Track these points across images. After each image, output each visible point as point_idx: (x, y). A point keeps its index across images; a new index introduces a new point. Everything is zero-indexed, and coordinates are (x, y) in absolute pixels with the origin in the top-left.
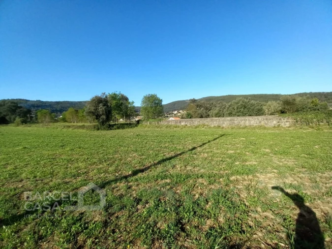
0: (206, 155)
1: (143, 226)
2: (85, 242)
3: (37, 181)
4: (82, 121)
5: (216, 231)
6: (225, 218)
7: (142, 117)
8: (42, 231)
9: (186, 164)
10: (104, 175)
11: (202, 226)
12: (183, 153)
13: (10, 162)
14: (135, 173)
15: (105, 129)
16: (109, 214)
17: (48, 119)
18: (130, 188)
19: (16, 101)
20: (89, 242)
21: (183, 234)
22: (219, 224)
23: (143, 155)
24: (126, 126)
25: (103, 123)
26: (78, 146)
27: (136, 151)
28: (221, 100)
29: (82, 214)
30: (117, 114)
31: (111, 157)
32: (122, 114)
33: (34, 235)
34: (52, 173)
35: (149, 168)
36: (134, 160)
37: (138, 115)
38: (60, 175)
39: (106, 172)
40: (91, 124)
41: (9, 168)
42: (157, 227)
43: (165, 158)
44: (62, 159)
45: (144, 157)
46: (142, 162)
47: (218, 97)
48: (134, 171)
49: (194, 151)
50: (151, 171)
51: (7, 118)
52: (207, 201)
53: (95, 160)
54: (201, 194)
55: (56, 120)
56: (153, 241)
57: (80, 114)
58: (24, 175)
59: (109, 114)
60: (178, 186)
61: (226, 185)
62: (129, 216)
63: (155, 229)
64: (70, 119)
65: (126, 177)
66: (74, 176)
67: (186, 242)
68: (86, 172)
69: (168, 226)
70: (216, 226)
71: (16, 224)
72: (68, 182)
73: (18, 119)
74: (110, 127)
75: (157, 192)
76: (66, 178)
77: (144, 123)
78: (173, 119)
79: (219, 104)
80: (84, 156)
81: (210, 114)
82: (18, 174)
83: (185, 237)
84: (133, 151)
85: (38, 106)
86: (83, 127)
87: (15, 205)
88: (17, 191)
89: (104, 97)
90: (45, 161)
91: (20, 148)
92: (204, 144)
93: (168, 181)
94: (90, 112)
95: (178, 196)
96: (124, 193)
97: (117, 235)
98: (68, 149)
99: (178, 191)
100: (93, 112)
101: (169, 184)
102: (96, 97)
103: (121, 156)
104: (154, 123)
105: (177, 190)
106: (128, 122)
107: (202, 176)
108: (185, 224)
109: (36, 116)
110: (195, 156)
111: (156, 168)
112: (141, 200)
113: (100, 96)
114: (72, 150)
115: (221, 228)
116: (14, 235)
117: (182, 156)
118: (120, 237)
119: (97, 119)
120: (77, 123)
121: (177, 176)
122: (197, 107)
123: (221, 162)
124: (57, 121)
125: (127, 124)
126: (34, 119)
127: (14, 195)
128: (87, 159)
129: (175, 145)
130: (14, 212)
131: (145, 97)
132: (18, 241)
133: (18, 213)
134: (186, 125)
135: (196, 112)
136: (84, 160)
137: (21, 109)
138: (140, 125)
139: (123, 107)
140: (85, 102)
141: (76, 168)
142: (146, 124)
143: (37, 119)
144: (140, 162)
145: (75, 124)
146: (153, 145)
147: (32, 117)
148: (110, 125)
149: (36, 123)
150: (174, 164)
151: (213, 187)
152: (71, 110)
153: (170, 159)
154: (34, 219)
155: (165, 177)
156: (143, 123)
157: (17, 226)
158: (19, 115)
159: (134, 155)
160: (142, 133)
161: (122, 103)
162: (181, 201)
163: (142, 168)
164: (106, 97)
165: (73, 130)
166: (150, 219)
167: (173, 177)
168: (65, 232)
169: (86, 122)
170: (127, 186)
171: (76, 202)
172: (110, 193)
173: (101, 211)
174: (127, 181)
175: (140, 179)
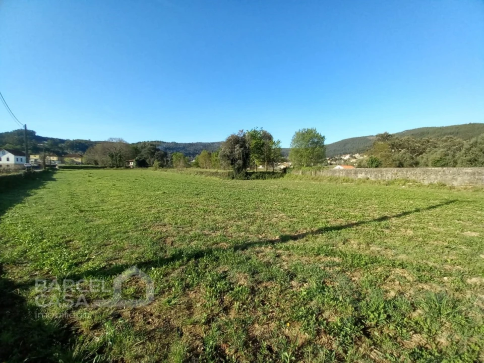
0: (410, 233)
1: (303, 308)
2: (231, 303)
3: (178, 228)
4: (214, 166)
5: (431, 354)
6: (449, 339)
7: (290, 164)
8: (188, 279)
9: (368, 240)
10: (245, 234)
11: (402, 340)
12: (363, 223)
13: (153, 205)
14: (284, 239)
15: (240, 178)
16: (256, 281)
17: (182, 164)
18: (278, 256)
19: (154, 143)
20: (236, 305)
21: (367, 339)
22: (437, 345)
23: (294, 217)
24: (267, 175)
26: (212, 196)
27: (284, 211)
28: (450, 134)
29: (226, 272)
30: (257, 158)
31: (251, 213)
32: (264, 159)
33: (181, 281)
34: (191, 222)
35: (303, 236)
36: (282, 223)
37: (283, 161)
38: (199, 225)
39: (247, 231)
40: (225, 171)
41: (153, 211)
42: (322, 316)
43: (329, 225)
44: (199, 209)
45: (295, 220)
46: (294, 227)
47: (442, 129)
48: (282, 236)
49: (383, 223)
50: (307, 241)
51: (147, 161)
52: (414, 307)
53: (232, 215)
54: (401, 293)
55: (189, 164)
56: (318, 332)
57: (214, 158)
58: (166, 220)
59: (246, 158)
60: (355, 271)
61: (457, 290)
62: (281, 291)
63: (320, 319)
64: (203, 164)
65: (272, 242)
66: (212, 229)
67: (372, 353)
68: (224, 227)
69: (342, 320)
70: (432, 347)
71: (164, 267)
72: (207, 235)
73: (156, 163)
74: (248, 176)
75: (320, 271)
76: (204, 231)
78: (341, 168)
79: (446, 141)
80: (220, 209)
81: (422, 161)
82: (161, 217)
83: (370, 346)
84: (279, 210)
85: (173, 149)
86: (216, 174)
87: (162, 249)
88: (163, 235)
89: (242, 135)
90: (183, 208)
91: (161, 192)
92: (405, 214)
93: (337, 260)
94: (225, 156)
95: (355, 286)
96: (271, 261)
97: (267, 307)
98: (203, 198)
99: (356, 279)
100: (228, 156)
101: (339, 265)
102: (232, 136)
103: (264, 215)
104: (310, 172)
105: (353, 276)
106: (271, 170)
107: (402, 266)
108: (369, 328)
109: (172, 159)
110: (387, 231)
111: (316, 238)
112: (296, 276)
113: (236, 134)
114: (207, 199)
115: (440, 352)
116: (162, 278)
117: (360, 227)
118: (272, 312)
119: (232, 164)
120: (210, 169)
121: (353, 257)
122: (392, 148)
123: (448, 250)
124: (190, 166)
125: (269, 173)
126: (169, 162)
127: (160, 239)
128: (224, 212)
129: (347, 210)
130: (161, 254)
131: (297, 134)
132: (166, 285)
133: (165, 256)
134: (368, 179)
135: (388, 157)
136: (221, 213)
137: (159, 152)
138: (287, 175)
139: (265, 149)
140: (219, 143)
141: (213, 220)
142: (296, 174)
143: (172, 163)
144: (290, 226)
145: (207, 170)
146: (308, 204)
147: (168, 161)
148: (247, 173)
149: (171, 167)
150: (347, 237)
151: (426, 287)
152: (204, 153)
153: (339, 228)
154: (180, 266)
155: (332, 253)
156: (293, 172)
157: (165, 269)
158: (157, 158)
159: (281, 215)
160: (291, 187)
161: (263, 144)
162: (360, 294)
163: (293, 234)
164: (244, 135)
165: (206, 176)
166: (312, 303)
167: (346, 256)
168: (211, 287)
169: (219, 168)
170: (275, 253)
171: (218, 258)
172: (254, 257)
173: (246, 274)
174: (274, 247)
175: (293, 248)
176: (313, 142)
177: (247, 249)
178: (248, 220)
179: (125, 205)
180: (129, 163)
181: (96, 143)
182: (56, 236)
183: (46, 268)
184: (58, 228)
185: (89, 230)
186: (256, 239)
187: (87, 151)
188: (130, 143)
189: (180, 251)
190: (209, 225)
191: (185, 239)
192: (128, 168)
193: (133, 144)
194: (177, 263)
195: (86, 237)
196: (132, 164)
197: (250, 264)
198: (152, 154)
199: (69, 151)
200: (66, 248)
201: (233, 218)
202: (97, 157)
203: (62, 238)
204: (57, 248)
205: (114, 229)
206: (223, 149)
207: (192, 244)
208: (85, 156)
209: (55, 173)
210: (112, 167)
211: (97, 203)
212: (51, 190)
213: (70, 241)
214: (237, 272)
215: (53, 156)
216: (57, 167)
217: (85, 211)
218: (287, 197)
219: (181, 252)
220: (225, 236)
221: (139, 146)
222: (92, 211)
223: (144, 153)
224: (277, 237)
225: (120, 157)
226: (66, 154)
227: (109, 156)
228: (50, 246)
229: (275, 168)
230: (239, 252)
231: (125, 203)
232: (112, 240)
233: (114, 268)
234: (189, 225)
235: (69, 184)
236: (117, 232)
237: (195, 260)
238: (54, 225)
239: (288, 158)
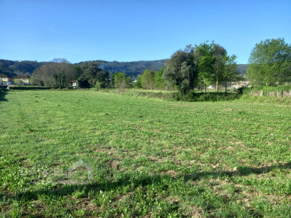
3: (123, 151)
4: (158, 87)
7: (247, 83)
8: (137, 207)
10: (195, 163)
13: (97, 127)
14: (244, 171)
15: (186, 100)
17: (123, 84)
18: (238, 191)
19: (96, 63)
23: (254, 146)
24: (218, 97)
25: (185, 91)
26: (156, 119)
27: (241, 138)
29: (177, 203)
30: (206, 77)
31: (201, 139)
32: (214, 77)
33: (130, 208)
34: (136, 146)
35: (269, 169)
37: (239, 79)
38: (144, 149)
39: (197, 159)
40: (169, 92)
41: (98, 133)
44: (143, 132)
45: (256, 150)
46: (256, 158)
48: (240, 168)
50: (273, 175)
51: (89, 81)
53: (180, 140)
55: (131, 85)
57: (157, 78)
58: (110, 143)
59: (194, 77)
64: (145, 84)
65: (230, 174)
66: (159, 155)
68: (171, 153)
71: (112, 191)
72: (154, 161)
73: (98, 84)
74: (195, 97)
76: (150, 156)
77: (253, 94)
80: (166, 133)
84: (235, 137)
85: (115, 69)
86: (159, 95)
87: (108, 172)
88: (108, 157)
89: (189, 51)
90: (127, 131)
91: (103, 114)
94: (170, 75)
96: (229, 195)
98: (147, 121)
100: (173, 75)
102: (179, 52)
103: (217, 142)
104: (274, 93)
106: (223, 90)
109: (113, 80)
113: (183, 50)
114: (151, 122)
116: (111, 203)
119: (177, 84)
120: (153, 89)
124: (131, 87)
125: (221, 94)
126: (111, 83)
127: (106, 162)
128: (171, 137)
130: (108, 178)
132: (115, 210)
133: (112, 180)
136: (167, 138)
137: (101, 72)
138: (244, 96)
139: (216, 66)
140: (163, 61)
141: (159, 145)
142: (256, 95)
143: (113, 83)
144: (250, 157)
145: (150, 91)
146: (273, 132)
147: (109, 81)
148: (194, 94)
149: (112, 88)
152: (146, 72)
154: (128, 191)
156: (251, 93)
157: (113, 193)
158: (99, 79)
159: (237, 143)
161: (215, 60)
163: (255, 166)
164: (192, 51)
165: (148, 98)
169: (163, 88)
170: (233, 187)
171: (167, 187)
172: (208, 189)
173: (200, 208)
174: (232, 179)
175: (255, 183)
176: (280, 56)
177: (199, 180)
178: (198, 147)
179: (70, 126)
180: (72, 83)
181: (42, 64)
182: (11, 154)
183: (4, 184)
184: (12, 146)
185: (39, 149)
186: (208, 169)
187: (34, 72)
188: (73, 63)
189: (126, 176)
190: (154, 150)
191: (131, 164)
192: (71, 88)
193: (76, 64)
194: (125, 188)
195: (38, 156)
196: (75, 85)
197: (204, 197)
198: (94, 74)
199: (17, 72)
200: (20, 166)
201: (180, 143)
202: (43, 78)
203: (16, 156)
204: (13, 165)
205: (61, 149)
206: (167, 68)
207: (138, 169)
208: (32, 77)
209: (6, 94)
210: (56, 88)
211: (45, 123)
212: (4, 109)
213: (24, 159)
214: (189, 204)
215: (5, 77)
216: (8, 88)
217: (34, 130)
218: (245, 122)
219: (127, 178)
220: (173, 163)
221: (81, 66)
222: (41, 131)
223: (86, 73)
224: (235, 169)
225: (64, 77)
226: (15, 75)
227: (54, 76)
228: (6, 163)
229: (228, 88)
230: (190, 182)
231: (70, 124)
232: (61, 160)
233: (64, 188)
234: (134, 149)
235: (19, 104)
236: (65, 153)
237: (143, 186)
238: (8, 143)
239: (245, 76)
